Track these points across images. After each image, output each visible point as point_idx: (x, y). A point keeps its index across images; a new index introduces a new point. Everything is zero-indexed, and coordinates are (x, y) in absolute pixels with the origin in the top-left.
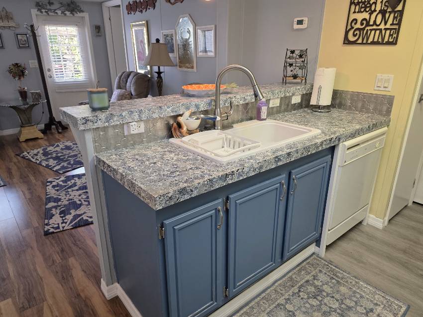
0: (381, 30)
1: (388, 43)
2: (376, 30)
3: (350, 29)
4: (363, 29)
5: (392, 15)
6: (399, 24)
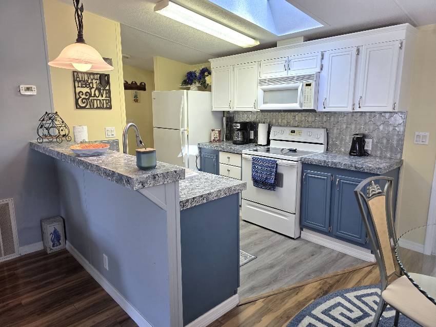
0: (100, 100)
1: (107, 108)
2: (97, 100)
3: (79, 98)
4: (89, 99)
5: (104, 92)
6: (110, 97)
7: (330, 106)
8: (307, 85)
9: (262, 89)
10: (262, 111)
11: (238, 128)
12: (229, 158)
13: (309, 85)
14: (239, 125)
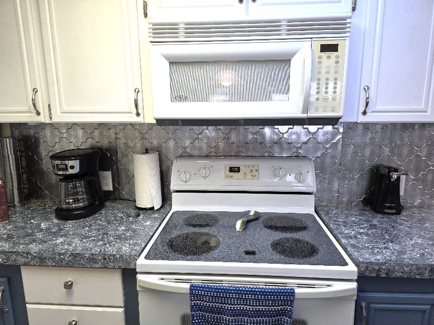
7: (379, 108)
8: (325, 48)
9: (167, 57)
10: (161, 122)
11: (71, 171)
12: (68, 286)
13: (333, 48)
14: (76, 163)
